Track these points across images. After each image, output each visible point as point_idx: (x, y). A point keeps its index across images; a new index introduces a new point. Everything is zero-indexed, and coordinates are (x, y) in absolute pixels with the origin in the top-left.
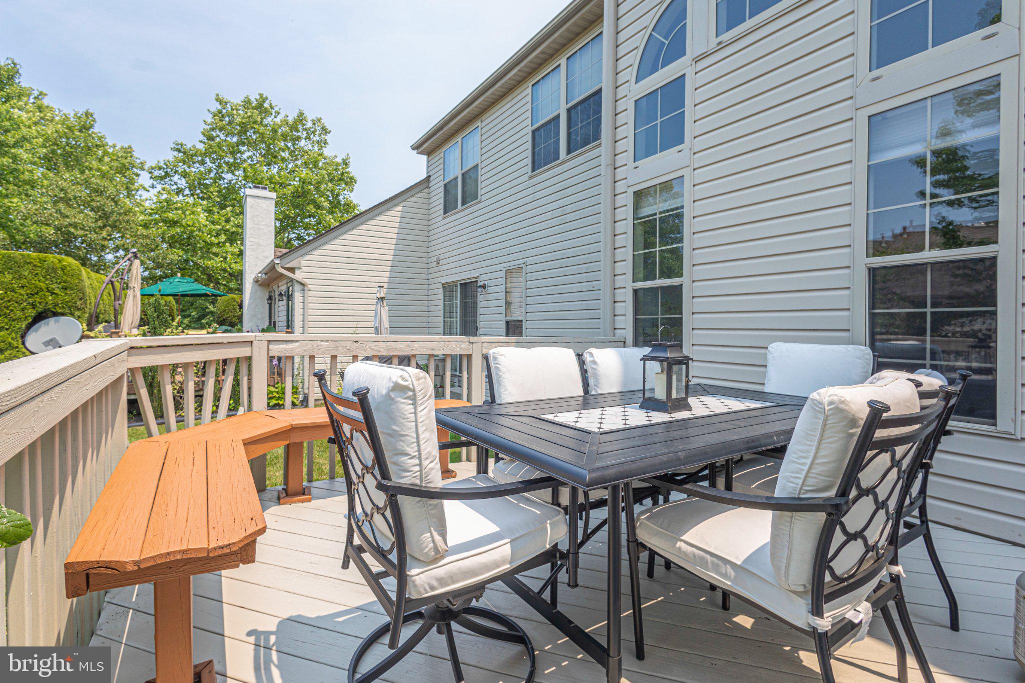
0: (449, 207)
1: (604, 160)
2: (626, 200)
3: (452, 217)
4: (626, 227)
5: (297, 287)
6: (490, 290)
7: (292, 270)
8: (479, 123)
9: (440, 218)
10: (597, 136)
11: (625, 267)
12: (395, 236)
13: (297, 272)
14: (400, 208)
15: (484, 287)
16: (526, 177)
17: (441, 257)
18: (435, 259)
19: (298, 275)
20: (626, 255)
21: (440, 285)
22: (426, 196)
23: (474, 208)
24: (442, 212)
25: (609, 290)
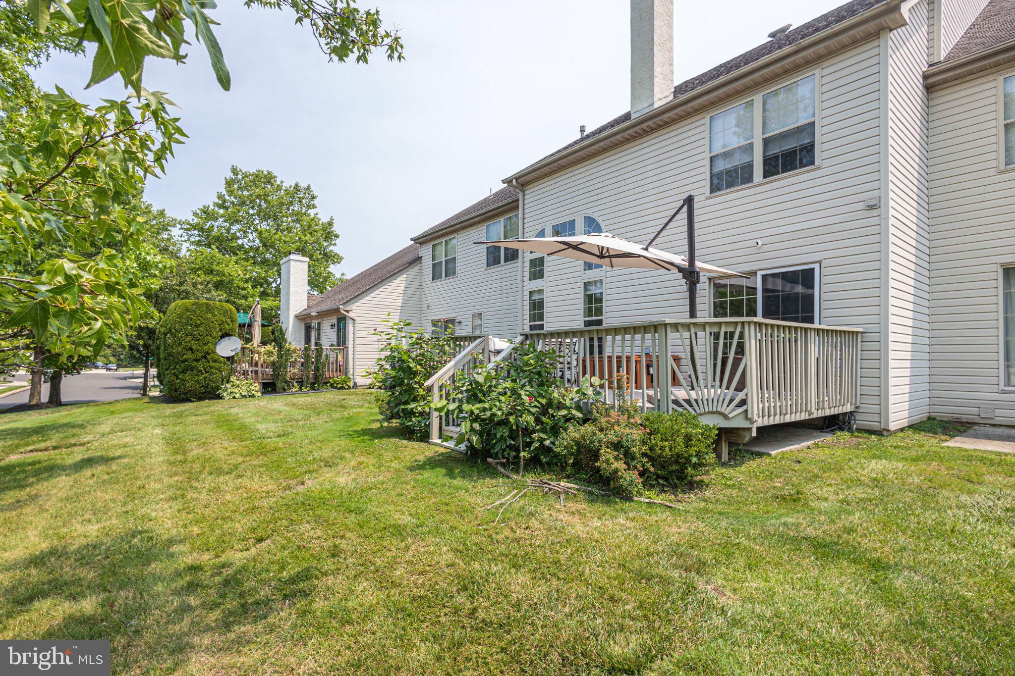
0: (436, 276)
1: (520, 269)
2: (527, 293)
3: (438, 283)
4: (527, 303)
5: (350, 321)
6: (463, 324)
7: (348, 311)
8: (456, 235)
9: (430, 282)
10: (517, 257)
11: (527, 317)
12: (402, 292)
13: (350, 313)
14: (405, 276)
15: (460, 322)
16: (483, 269)
17: (430, 305)
18: (426, 305)
19: (351, 315)
20: (527, 312)
21: (430, 321)
22: (419, 268)
23: (451, 280)
24: (431, 279)
25: (520, 325)
